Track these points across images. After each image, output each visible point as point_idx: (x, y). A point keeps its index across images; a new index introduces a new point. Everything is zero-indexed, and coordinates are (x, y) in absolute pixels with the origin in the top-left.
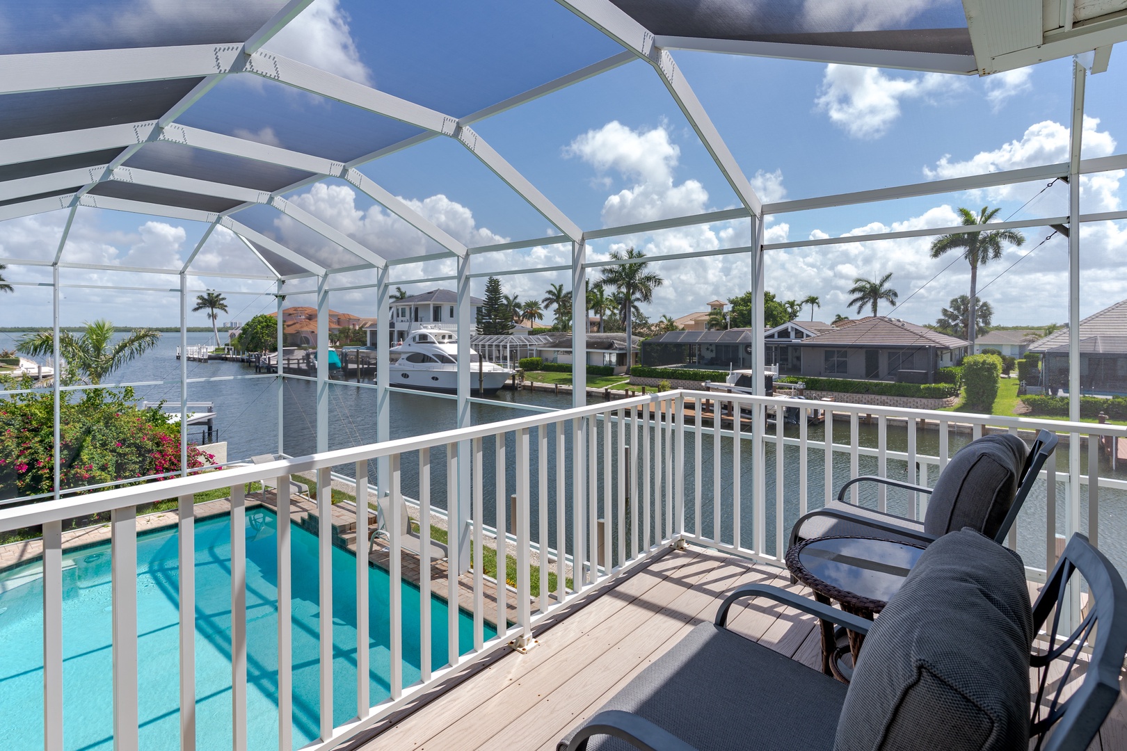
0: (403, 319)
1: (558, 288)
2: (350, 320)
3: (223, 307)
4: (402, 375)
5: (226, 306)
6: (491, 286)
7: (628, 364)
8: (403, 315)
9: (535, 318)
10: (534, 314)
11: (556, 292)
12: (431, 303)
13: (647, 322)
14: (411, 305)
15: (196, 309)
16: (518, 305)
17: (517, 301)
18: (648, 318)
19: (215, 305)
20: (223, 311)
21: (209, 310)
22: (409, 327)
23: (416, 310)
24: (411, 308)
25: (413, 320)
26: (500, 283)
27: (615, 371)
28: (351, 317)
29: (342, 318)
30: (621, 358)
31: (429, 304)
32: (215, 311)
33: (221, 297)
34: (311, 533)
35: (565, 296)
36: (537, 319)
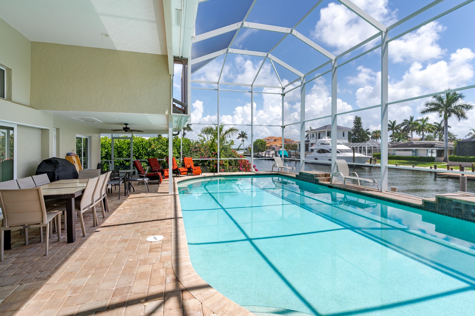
0: (313, 138)
1: (393, 122)
2: (290, 141)
3: (246, 137)
4: (315, 159)
5: (247, 137)
6: (356, 120)
7: (445, 156)
8: (313, 137)
9: (378, 138)
10: (378, 137)
11: (392, 125)
12: (326, 130)
13: (455, 138)
14: (317, 132)
15: (238, 138)
16: (369, 133)
17: (368, 131)
18: (456, 136)
19: (244, 136)
20: (246, 139)
21: (241, 139)
22: (316, 141)
23: (319, 134)
24: (316, 134)
25: (318, 138)
26: (361, 119)
27: (436, 160)
28: (291, 140)
29: (287, 140)
30: (440, 153)
31: (325, 131)
32: (244, 139)
33: (246, 134)
34: (300, 180)
35: (397, 126)
36: (379, 139)
